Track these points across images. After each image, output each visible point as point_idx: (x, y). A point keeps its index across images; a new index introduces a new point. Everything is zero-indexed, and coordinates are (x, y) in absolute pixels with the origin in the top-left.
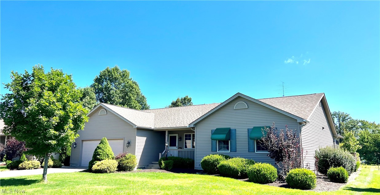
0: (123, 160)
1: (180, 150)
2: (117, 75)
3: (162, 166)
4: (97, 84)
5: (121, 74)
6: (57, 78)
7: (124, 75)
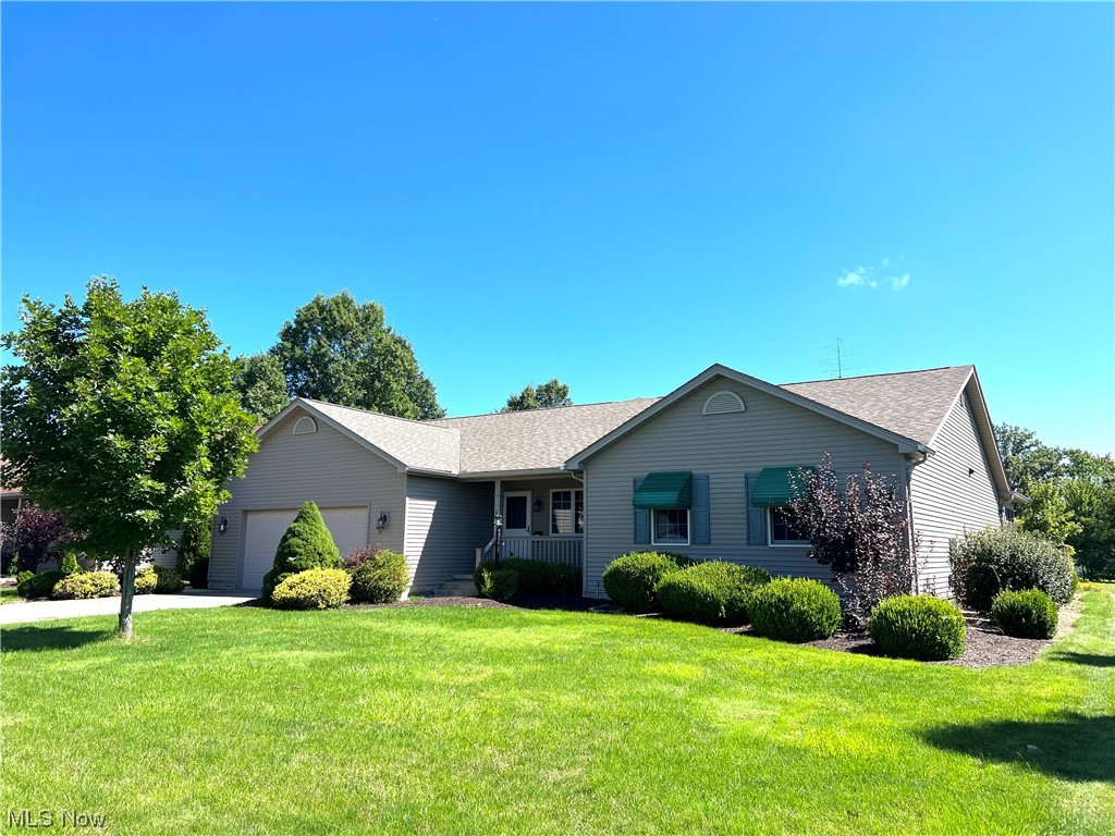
0: (368, 571)
1: (537, 538)
2: (346, 318)
3: (485, 586)
4: (288, 345)
5: (361, 315)
6: (161, 316)
7: (367, 318)
